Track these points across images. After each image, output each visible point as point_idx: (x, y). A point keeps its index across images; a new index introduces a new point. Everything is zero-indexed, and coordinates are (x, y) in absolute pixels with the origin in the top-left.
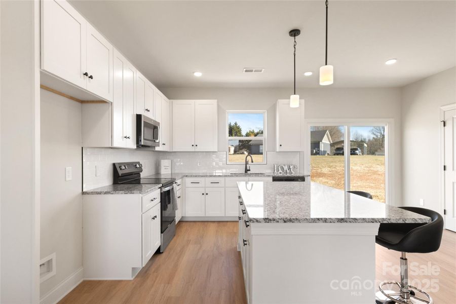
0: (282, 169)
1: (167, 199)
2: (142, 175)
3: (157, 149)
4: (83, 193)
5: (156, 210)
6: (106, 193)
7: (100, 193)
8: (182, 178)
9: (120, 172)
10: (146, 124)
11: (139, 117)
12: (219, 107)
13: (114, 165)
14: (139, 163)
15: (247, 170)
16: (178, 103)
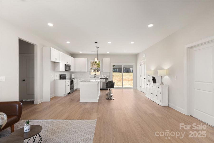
0: (104, 76)
1: (72, 82)
2: (66, 77)
3: (70, 71)
4: (54, 80)
5: (69, 84)
6: (59, 80)
7: (57, 80)
8: (77, 78)
9: (61, 76)
10: (67, 66)
11: (65, 64)
12: (88, 60)
13: (60, 75)
14: (66, 74)
15: (95, 77)
16: (76, 59)
